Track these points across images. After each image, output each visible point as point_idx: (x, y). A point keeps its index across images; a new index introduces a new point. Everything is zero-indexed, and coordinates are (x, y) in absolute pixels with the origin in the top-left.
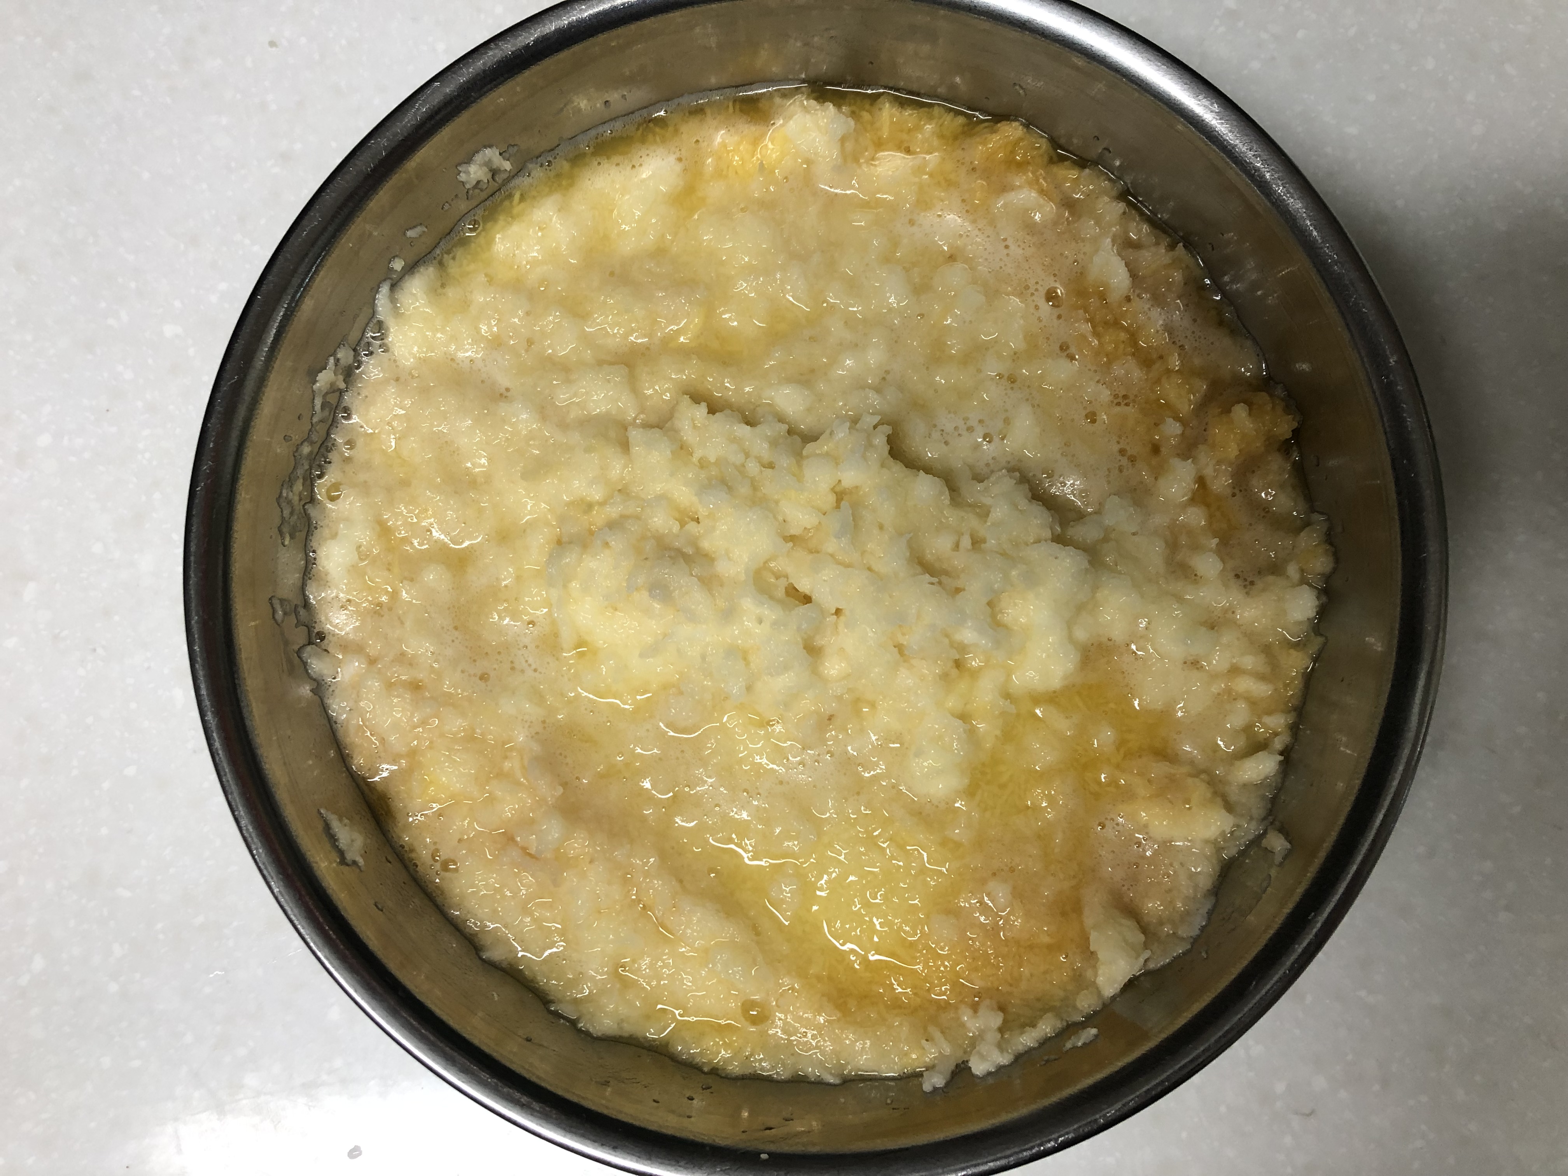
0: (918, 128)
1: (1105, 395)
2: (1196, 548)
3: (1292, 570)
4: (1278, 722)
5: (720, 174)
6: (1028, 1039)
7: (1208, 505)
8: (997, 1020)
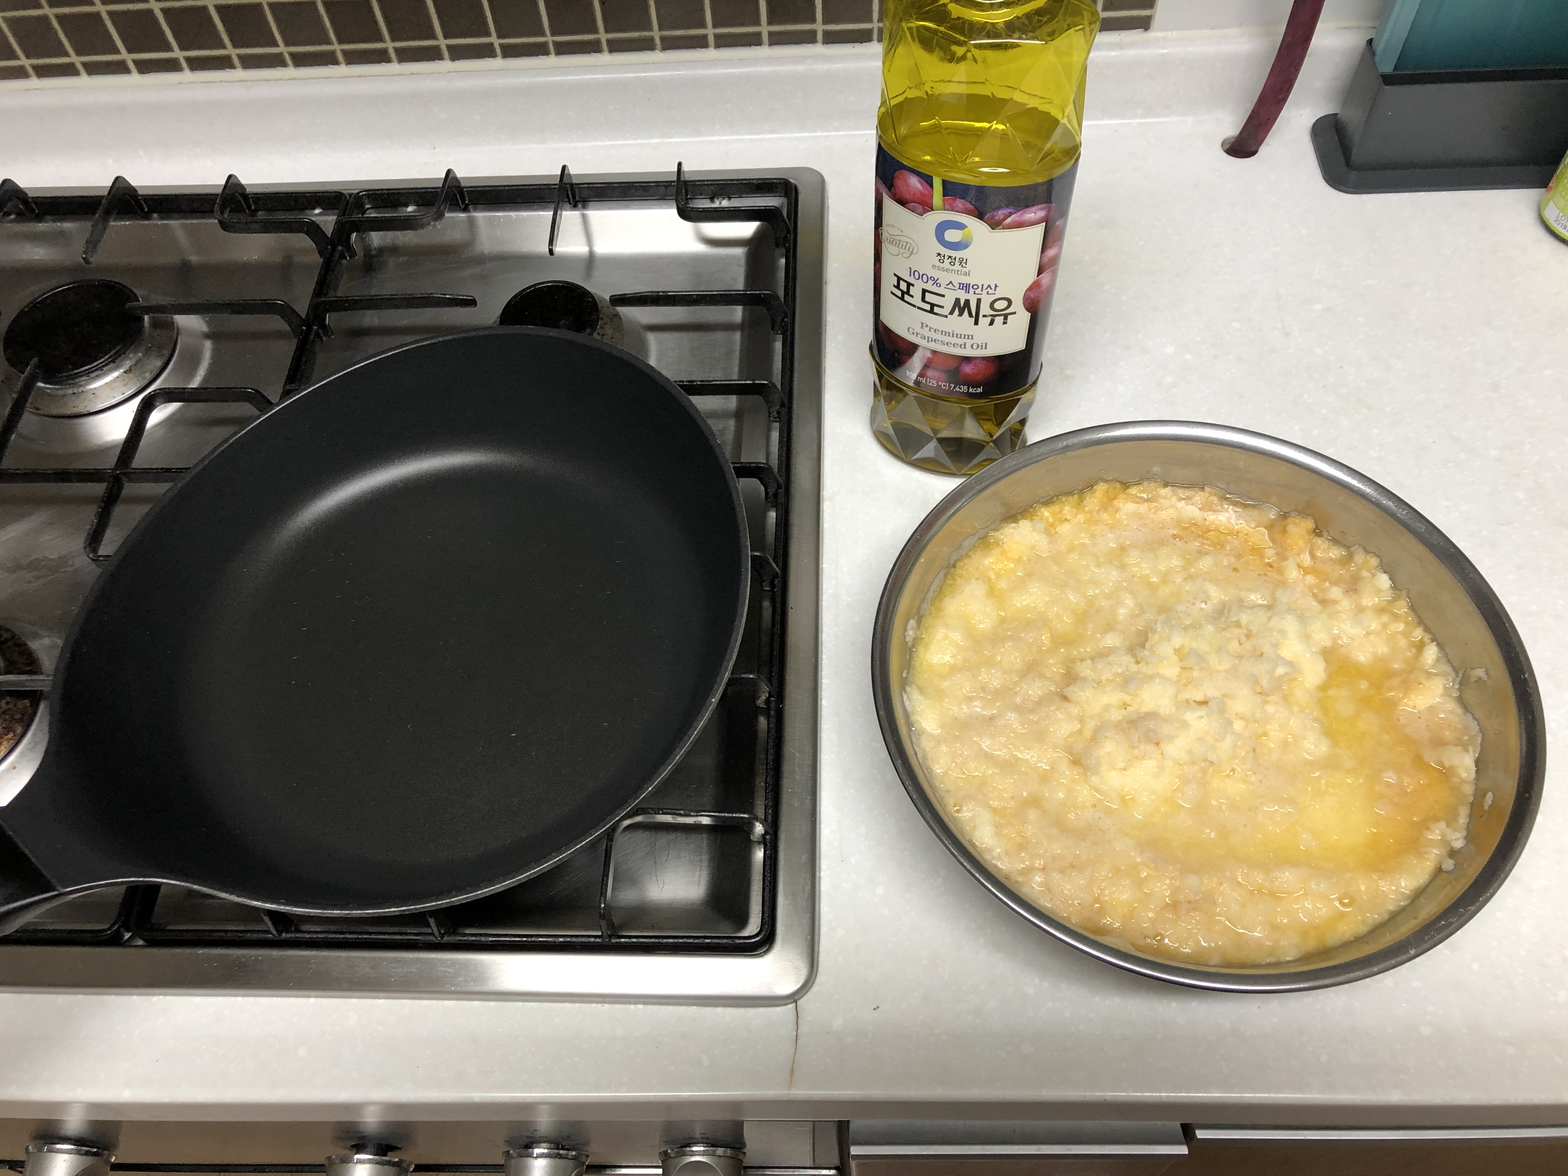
0: (1062, 510)
1: (1233, 559)
2: (1324, 591)
3: (1365, 573)
4: (1418, 634)
5: (998, 576)
6: (1463, 820)
7: (1310, 573)
8: (1443, 824)
